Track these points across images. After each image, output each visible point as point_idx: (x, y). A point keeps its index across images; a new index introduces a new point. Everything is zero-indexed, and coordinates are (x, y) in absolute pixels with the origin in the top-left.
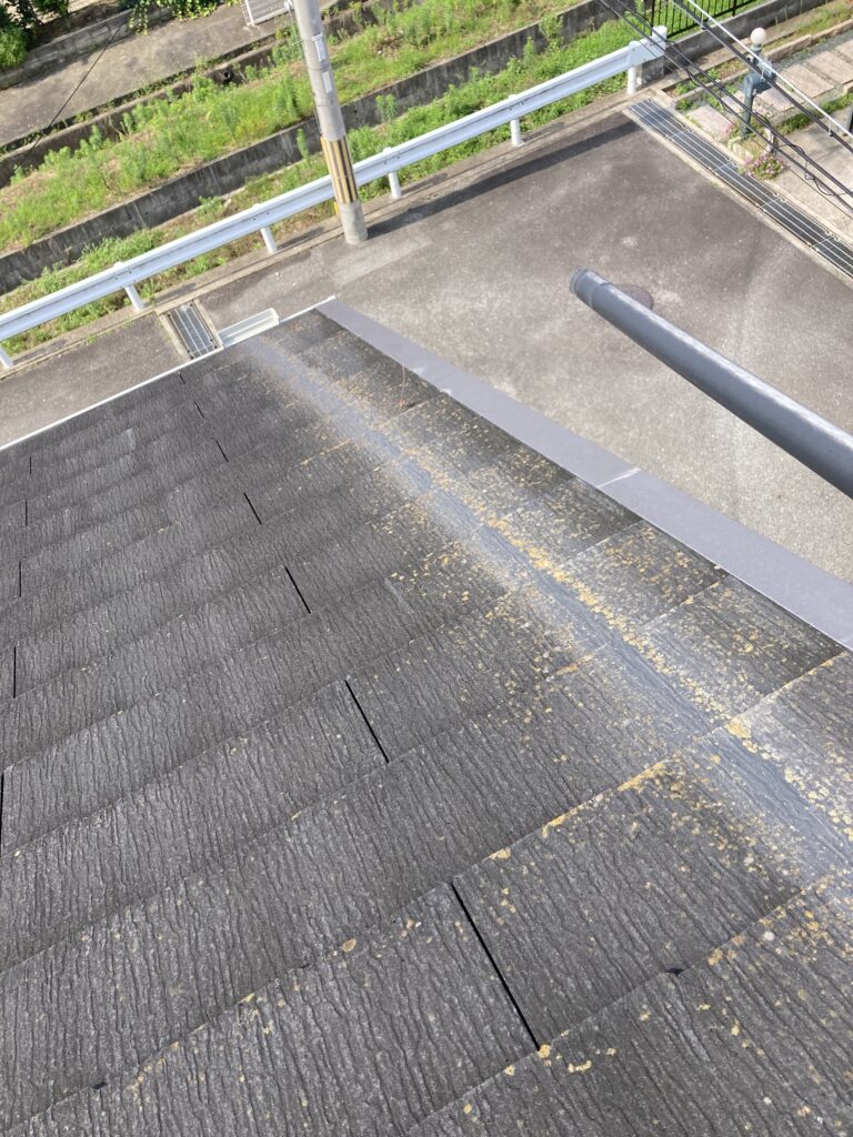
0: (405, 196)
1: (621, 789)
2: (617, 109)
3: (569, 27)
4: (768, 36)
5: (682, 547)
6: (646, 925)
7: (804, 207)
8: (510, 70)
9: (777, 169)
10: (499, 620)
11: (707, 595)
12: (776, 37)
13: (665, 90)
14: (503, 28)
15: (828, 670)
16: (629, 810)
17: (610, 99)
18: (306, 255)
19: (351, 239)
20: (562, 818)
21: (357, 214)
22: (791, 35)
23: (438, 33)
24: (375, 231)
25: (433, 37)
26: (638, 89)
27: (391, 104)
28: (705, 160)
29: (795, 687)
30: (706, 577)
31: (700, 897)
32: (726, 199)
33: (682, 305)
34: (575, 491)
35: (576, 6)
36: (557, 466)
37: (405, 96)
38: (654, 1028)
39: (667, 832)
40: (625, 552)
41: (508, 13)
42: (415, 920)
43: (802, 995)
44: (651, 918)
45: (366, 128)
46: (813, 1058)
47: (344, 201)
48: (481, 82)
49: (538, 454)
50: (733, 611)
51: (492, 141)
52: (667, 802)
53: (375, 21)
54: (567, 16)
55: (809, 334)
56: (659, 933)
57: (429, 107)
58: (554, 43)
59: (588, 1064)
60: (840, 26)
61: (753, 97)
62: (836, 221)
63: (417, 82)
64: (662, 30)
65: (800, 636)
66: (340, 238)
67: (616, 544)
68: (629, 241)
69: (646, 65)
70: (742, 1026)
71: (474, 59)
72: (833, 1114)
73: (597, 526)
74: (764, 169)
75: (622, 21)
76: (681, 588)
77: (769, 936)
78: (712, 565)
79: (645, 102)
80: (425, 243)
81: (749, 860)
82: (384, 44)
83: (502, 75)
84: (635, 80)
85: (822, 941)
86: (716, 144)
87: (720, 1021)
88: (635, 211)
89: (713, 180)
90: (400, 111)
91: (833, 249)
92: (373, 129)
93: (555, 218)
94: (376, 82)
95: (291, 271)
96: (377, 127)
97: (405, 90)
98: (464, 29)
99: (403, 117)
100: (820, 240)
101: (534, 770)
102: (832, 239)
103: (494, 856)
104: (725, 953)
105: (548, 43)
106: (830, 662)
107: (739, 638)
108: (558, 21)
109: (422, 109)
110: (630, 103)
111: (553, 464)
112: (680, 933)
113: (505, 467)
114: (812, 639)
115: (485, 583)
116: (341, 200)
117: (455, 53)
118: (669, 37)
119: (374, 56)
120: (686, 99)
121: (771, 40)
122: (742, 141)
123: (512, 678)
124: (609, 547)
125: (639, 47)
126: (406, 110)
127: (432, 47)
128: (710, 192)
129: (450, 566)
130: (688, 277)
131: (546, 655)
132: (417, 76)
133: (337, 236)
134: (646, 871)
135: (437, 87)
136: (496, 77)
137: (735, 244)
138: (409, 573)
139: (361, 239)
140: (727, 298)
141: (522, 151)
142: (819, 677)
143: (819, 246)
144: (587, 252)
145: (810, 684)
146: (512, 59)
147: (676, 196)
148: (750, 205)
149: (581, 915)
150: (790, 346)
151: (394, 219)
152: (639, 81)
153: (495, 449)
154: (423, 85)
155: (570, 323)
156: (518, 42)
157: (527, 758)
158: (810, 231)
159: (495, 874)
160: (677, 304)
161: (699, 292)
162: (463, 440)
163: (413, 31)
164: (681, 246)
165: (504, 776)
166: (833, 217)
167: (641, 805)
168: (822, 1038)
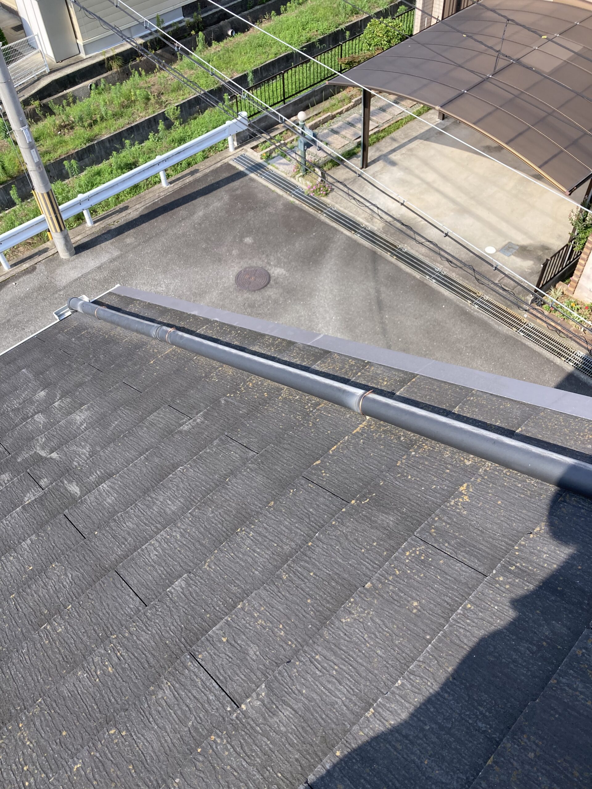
0: (96, 225)
1: (353, 433)
2: (226, 161)
3: (184, 113)
4: (307, 115)
5: (350, 357)
6: (375, 464)
7: (346, 211)
8: (151, 140)
9: (327, 191)
10: (285, 398)
11: (365, 370)
12: (311, 115)
13: (253, 148)
14: (141, 115)
15: (414, 382)
16: (358, 437)
17: (220, 155)
18: (33, 269)
19: (64, 255)
20: (335, 447)
21: (66, 239)
22: (319, 113)
23: (99, 119)
24: (80, 249)
25: (95, 122)
26: (236, 149)
27: (75, 166)
28: (284, 188)
29: (404, 389)
30: (363, 366)
31: (389, 452)
32: (301, 210)
33: (287, 275)
34: (299, 348)
35: (186, 100)
36: (286, 340)
37: (82, 159)
38: (385, 485)
39: (373, 439)
40: (329, 364)
41: (143, 105)
42: (293, 489)
43: (426, 463)
44: (375, 462)
45: (59, 182)
46: (433, 475)
47: (56, 231)
48: (133, 149)
49: (275, 337)
50: (376, 373)
51: (148, 185)
52: (371, 432)
53: (52, 113)
54: (182, 106)
55: (364, 284)
56: (379, 465)
57: (101, 166)
58: (177, 123)
59: (368, 500)
60: (346, 107)
61: (305, 150)
62: (365, 218)
63: (89, 150)
64: (244, 114)
65: (402, 375)
66: (55, 255)
67: (324, 362)
68: (248, 240)
69: (238, 134)
70: (411, 475)
71: (126, 135)
72: (442, 484)
73: (313, 358)
74: (320, 191)
75: (217, 108)
76: (354, 371)
77: (413, 453)
78: (364, 361)
79: (241, 155)
80: (116, 253)
81: (402, 438)
82: (62, 127)
83: (147, 144)
84: (233, 144)
85: (429, 449)
86: (289, 178)
87: (404, 476)
88: (248, 222)
89: (291, 199)
90: (81, 170)
91: (367, 234)
92: (64, 182)
93: (199, 230)
94: (61, 152)
95: (24, 281)
96: (67, 181)
97: (81, 155)
98: (116, 116)
99: (84, 173)
100: (359, 229)
101: (319, 438)
102: (365, 229)
103: (315, 464)
104: (401, 461)
105: (173, 124)
106: (414, 380)
107: (381, 381)
108: (177, 110)
109: (96, 168)
110: (233, 157)
111: (284, 340)
112: (386, 462)
113: (261, 345)
114: (406, 375)
115: (273, 388)
116: (54, 231)
117: (112, 131)
118: (249, 117)
119: (56, 135)
120: (266, 153)
121: (309, 117)
122: (303, 176)
123: (299, 415)
124: (321, 364)
125: (232, 124)
126: (85, 169)
127: (96, 129)
128: (291, 207)
129: (253, 386)
130: (288, 259)
131: (309, 405)
132: (89, 146)
133: (53, 254)
134: (370, 451)
135: (103, 153)
136: (143, 144)
137: (312, 236)
138: (235, 393)
139: (71, 255)
140: (313, 268)
141: (170, 190)
142: (411, 384)
143: (359, 233)
144: (224, 249)
145: (409, 387)
146: (150, 134)
147: (271, 210)
148: (316, 212)
149: (352, 469)
150: (354, 292)
151: (92, 240)
152: (236, 144)
153: (253, 339)
154: (94, 152)
155: (221, 293)
156: (153, 123)
157: (315, 436)
158: (353, 226)
159: (317, 468)
160: (285, 275)
161: (296, 267)
162: (235, 338)
163: (81, 119)
164: (280, 240)
165: (308, 443)
166: (363, 216)
167: (362, 435)
168: (435, 470)
